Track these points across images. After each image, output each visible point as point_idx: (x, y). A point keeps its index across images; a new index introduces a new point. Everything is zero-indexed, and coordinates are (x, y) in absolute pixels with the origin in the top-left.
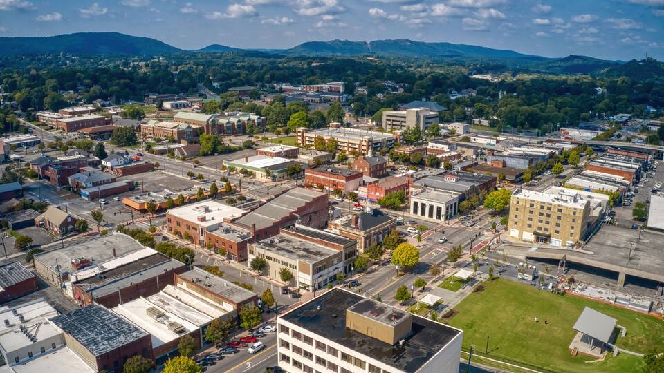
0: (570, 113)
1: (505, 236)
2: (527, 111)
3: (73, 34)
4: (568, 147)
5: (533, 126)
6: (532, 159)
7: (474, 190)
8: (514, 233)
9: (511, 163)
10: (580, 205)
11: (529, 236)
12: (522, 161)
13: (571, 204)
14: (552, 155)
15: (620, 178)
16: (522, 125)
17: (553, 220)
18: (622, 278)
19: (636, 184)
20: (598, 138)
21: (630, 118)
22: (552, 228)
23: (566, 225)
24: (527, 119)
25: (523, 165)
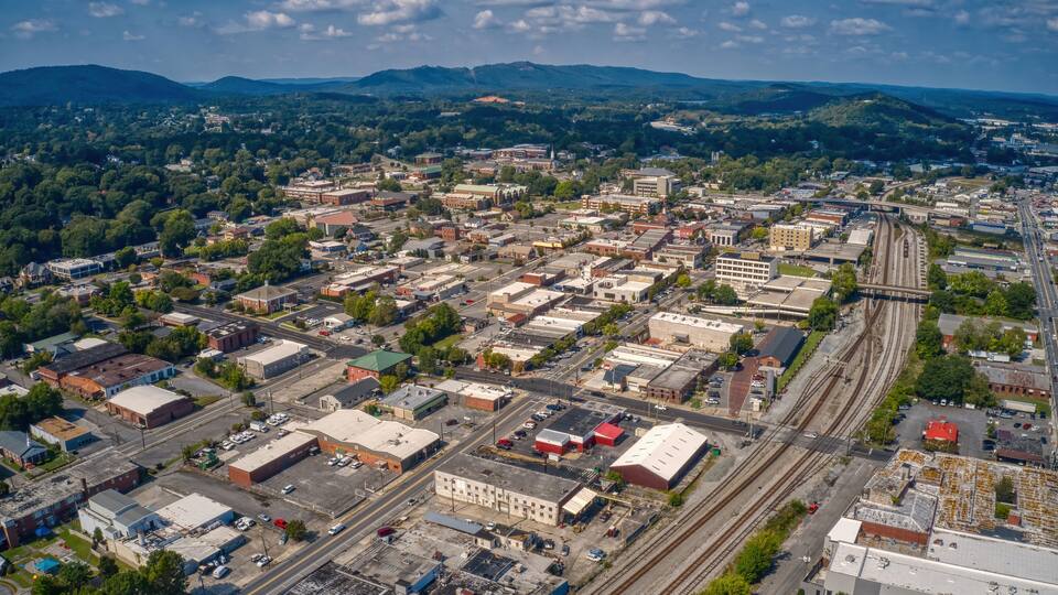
0: (789, 174)
1: (768, 250)
2: (751, 174)
3: (30, 69)
4: (792, 204)
5: (759, 188)
6: (771, 212)
7: (744, 229)
8: (773, 248)
9: (756, 215)
10: (809, 229)
11: (782, 249)
12: (764, 213)
13: (803, 229)
14: (783, 209)
15: (832, 222)
16: (748, 186)
17: (795, 239)
18: (832, 260)
19: (843, 226)
20: (815, 196)
21: (847, 176)
22: (794, 243)
23: (801, 240)
24: (752, 182)
25: (765, 216)
